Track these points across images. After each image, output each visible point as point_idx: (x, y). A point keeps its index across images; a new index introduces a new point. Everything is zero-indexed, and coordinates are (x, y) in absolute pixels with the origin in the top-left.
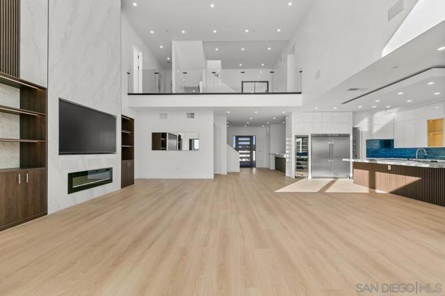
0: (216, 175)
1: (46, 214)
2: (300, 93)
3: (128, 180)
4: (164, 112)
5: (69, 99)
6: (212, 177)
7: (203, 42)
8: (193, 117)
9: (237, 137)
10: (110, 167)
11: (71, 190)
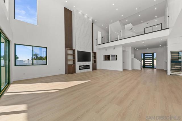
0: (124, 70)
1: (75, 73)
2: (168, 28)
3: (94, 68)
4: (106, 49)
5: (79, 50)
6: (122, 70)
7: (120, 21)
8: (115, 49)
9: (144, 54)
10: (89, 65)
11: (80, 69)
